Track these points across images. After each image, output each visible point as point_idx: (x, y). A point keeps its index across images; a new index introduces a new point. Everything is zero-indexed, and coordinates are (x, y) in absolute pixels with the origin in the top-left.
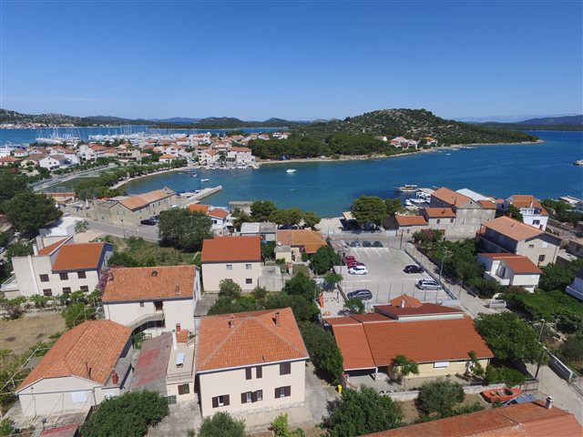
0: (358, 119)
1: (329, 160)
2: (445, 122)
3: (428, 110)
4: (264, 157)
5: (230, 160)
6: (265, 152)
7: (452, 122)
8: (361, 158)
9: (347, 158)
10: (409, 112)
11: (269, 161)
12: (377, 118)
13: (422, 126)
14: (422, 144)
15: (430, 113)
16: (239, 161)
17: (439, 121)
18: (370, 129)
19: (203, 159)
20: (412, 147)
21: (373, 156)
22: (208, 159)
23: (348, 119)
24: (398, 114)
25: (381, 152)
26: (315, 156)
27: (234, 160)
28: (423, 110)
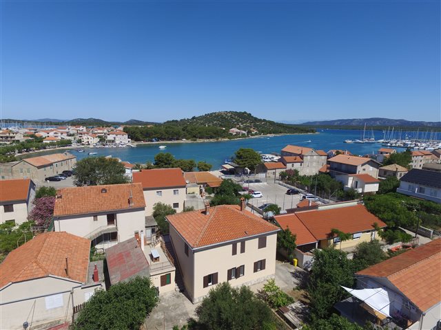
0: (201, 118)
1: (189, 141)
2: (260, 120)
3: (248, 113)
4: (137, 140)
5: (110, 141)
6: (139, 135)
7: (264, 120)
8: (212, 140)
9: (202, 141)
10: (236, 114)
11: (142, 143)
12: (215, 117)
13: (245, 123)
14: (249, 132)
15: (250, 114)
16: (117, 142)
17: (256, 119)
18: (211, 124)
19: (86, 141)
20: (243, 134)
21: (220, 140)
22: (90, 141)
23: (194, 118)
24: (229, 115)
25: (224, 137)
26: (177, 139)
27: (113, 141)
28: (245, 113)
